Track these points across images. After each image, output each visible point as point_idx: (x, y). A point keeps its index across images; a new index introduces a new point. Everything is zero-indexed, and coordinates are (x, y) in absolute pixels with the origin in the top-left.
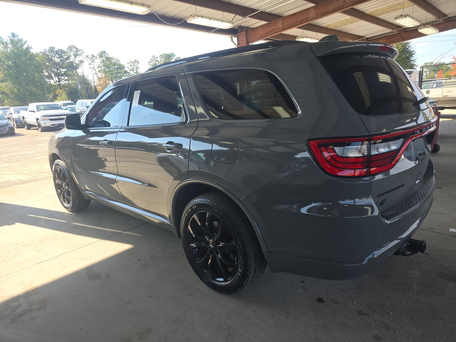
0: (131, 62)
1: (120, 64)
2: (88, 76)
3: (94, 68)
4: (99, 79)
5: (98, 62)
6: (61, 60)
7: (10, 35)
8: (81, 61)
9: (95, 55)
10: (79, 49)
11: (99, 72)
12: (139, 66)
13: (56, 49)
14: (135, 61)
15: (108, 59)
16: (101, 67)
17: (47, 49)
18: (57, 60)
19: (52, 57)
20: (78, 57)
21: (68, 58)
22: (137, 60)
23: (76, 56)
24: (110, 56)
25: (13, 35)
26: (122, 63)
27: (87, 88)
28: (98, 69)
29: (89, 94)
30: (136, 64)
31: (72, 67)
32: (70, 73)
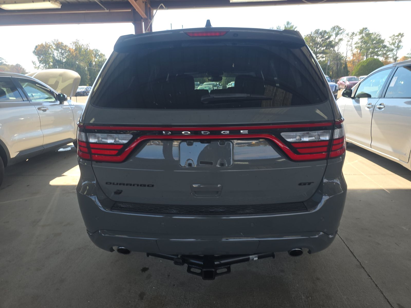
0: (394, 35)
1: (380, 39)
2: (343, 53)
3: (351, 45)
4: (354, 55)
5: (357, 38)
6: (322, 40)
7: (286, 24)
8: (341, 40)
9: (355, 33)
10: (342, 28)
11: (356, 48)
12: (403, 39)
13: (320, 31)
14: (400, 34)
15: (368, 35)
16: (359, 43)
17: (313, 31)
18: (319, 40)
19: (315, 38)
20: (338, 36)
21: (329, 37)
22: (401, 33)
23: (337, 34)
24: (371, 32)
25: (288, 23)
26: (382, 38)
27: (338, 64)
28: (356, 45)
29: (338, 70)
30: (400, 37)
31: (331, 45)
32: (327, 51)
